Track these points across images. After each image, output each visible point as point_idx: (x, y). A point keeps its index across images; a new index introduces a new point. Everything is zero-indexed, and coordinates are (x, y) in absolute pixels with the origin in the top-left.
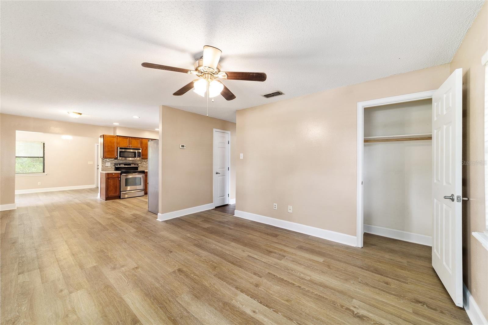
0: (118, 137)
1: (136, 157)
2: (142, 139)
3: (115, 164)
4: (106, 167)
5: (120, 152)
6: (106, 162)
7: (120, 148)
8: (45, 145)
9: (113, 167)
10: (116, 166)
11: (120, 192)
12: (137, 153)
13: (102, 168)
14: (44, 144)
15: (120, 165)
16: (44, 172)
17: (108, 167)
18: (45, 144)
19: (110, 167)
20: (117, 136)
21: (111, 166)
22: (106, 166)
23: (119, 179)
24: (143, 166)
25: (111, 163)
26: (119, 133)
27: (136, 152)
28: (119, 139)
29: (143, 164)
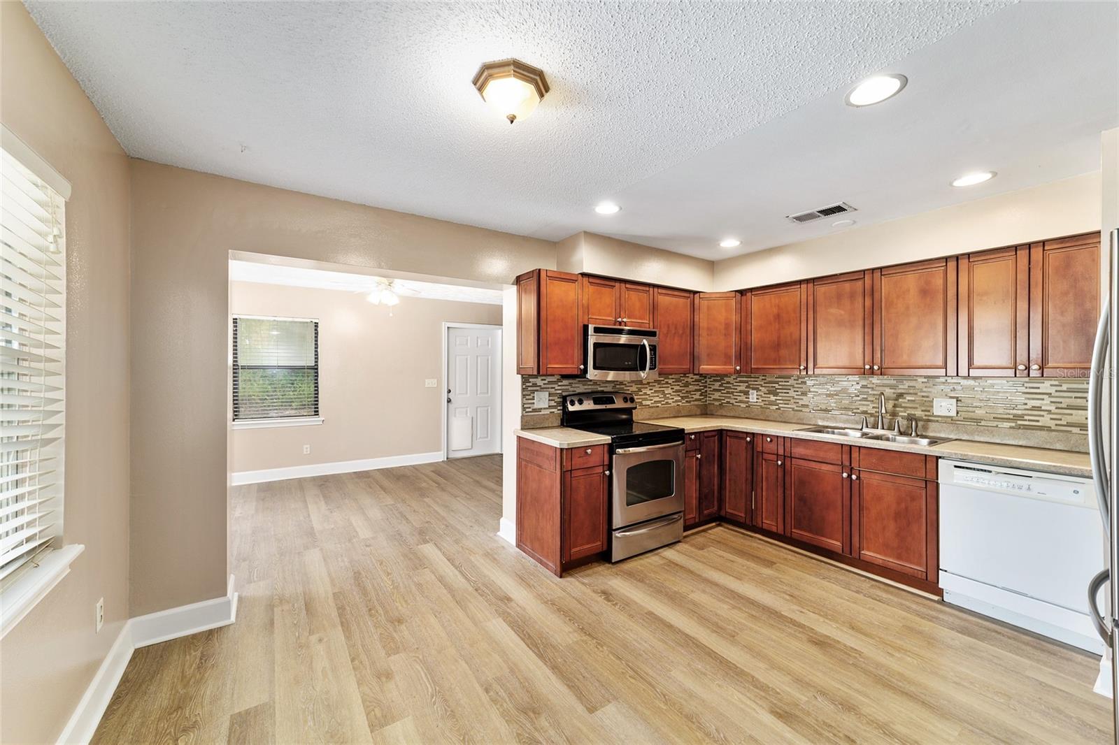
0: (585, 279)
1: (643, 368)
2: (656, 290)
3: (564, 398)
4: (534, 410)
5: (596, 345)
6: (533, 392)
7: (597, 330)
8: (319, 329)
9: (555, 410)
10: (571, 408)
11: (610, 530)
12: (648, 349)
13: (523, 416)
14: (316, 325)
15: (581, 402)
16: (316, 413)
17: (540, 410)
18: (319, 325)
19: (547, 412)
20: (583, 275)
21: (550, 407)
22: (536, 406)
23: (607, 473)
24: (644, 403)
25: (550, 395)
26: (590, 260)
27: (644, 345)
28: (590, 289)
29: (645, 394)
